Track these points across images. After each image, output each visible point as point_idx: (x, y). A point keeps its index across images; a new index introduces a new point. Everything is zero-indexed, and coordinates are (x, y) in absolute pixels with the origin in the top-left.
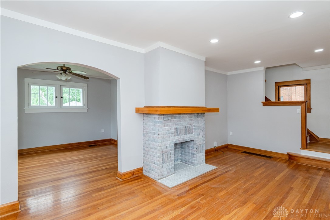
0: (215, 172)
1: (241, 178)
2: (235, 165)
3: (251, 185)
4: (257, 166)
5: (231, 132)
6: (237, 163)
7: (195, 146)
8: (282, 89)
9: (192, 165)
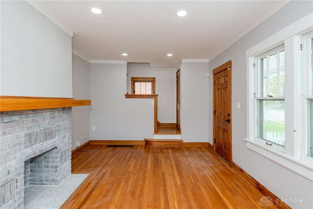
0: (88, 182)
1: (120, 179)
2: (106, 164)
3: (133, 184)
4: (127, 159)
5: (93, 127)
6: (108, 162)
7: (59, 155)
8: (136, 83)
9: (53, 183)
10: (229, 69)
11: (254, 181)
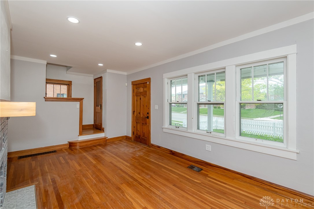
1: (77, 177)
3: (94, 176)
4: (63, 163)
8: (49, 85)
10: (148, 83)
11: (168, 150)
